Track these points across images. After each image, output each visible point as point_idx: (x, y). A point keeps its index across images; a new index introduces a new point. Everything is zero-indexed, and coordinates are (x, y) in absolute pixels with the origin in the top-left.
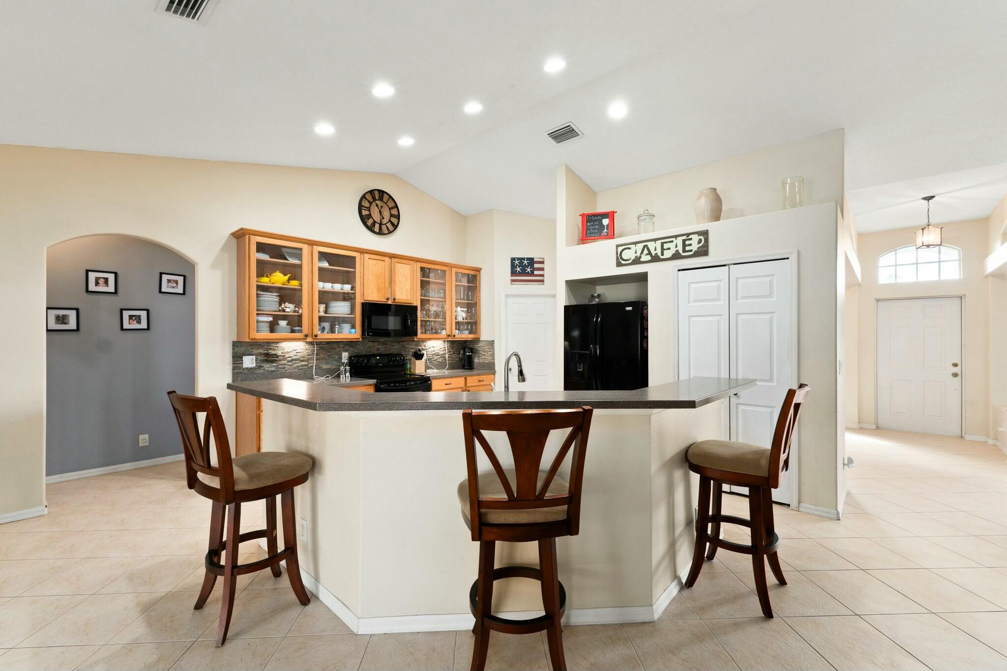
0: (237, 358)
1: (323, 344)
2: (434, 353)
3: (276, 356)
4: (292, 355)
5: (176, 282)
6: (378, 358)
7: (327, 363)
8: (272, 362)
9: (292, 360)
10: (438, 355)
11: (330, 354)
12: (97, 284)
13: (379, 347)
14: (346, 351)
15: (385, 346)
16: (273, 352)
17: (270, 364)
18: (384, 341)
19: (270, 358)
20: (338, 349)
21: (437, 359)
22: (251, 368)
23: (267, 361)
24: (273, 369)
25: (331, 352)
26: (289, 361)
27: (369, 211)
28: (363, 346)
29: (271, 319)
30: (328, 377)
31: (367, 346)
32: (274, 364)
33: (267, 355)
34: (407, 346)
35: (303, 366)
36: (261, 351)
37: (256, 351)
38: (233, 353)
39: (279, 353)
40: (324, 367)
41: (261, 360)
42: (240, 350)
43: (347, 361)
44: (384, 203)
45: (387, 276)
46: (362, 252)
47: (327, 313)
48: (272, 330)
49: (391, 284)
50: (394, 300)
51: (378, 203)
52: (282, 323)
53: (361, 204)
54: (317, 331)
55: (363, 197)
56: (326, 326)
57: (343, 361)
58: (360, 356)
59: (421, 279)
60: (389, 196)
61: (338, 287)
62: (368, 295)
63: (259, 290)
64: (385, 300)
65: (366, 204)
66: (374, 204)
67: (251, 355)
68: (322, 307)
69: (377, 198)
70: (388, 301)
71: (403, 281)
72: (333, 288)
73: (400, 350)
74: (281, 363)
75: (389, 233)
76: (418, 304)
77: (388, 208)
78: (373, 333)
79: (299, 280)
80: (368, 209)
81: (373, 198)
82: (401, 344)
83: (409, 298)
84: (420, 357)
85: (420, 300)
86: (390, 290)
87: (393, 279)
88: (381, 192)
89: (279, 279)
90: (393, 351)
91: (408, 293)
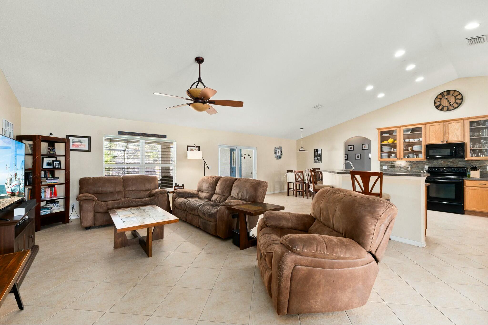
0: (382, 166)
1: (414, 162)
3: (394, 166)
4: (400, 166)
6: (445, 168)
7: (416, 169)
8: (393, 168)
9: (401, 168)
13: (448, 164)
14: (427, 165)
15: (452, 163)
16: (393, 165)
18: (452, 160)
20: (422, 164)
22: (386, 170)
23: (391, 167)
24: (393, 170)
25: (418, 165)
26: (399, 168)
27: (440, 103)
28: (438, 163)
29: (387, 154)
32: (394, 169)
33: (391, 165)
34: (471, 163)
35: (405, 170)
36: (389, 164)
37: (387, 164)
38: (380, 165)
39: (396, 165)
40: (415, 171)
41: (389, 167)
42: (382, 164)
43: (427, 169)
44: (451, 96)
45: (442, 131)
46: (425, 124)
47: (412, 150)
48: (389, 157)
49: (445, 134)
50: (447, 141)
51: (446, 97)
52: (393, 155)
53: (436, 101)
54: (402, 157)
55: (437, 98)
56: (411, 155)
57: (425, 169)
58: (434, 167)
59: (471, 127)
60: (454, 91)
61: (416, 140)
62: (430, 141)
63: (382, 145)
64: (440, 142)
65: (439, 100)
66: (443, 98)
67: (386, 165)
68: (410, 148)
69: (445, 95)
70: (443, 142)
71: (455, 132)
72: (414, 141)
73: (466, 165)
74: (396, 168)
75: (455, 108)
76: (467, 141)
77: (454, 97)
78: (429, 157)
79: (396, 140)
80: (440, 102)
81: (443, 96)
82: (466, 162)
83: (460, 139)
84: (474, 169)
85: (471, 139)
86: (444, 137)
87: (447, 131)
88: (448, 91)
89: (390, 141)
90: (459, 165)
91: (459, 137)
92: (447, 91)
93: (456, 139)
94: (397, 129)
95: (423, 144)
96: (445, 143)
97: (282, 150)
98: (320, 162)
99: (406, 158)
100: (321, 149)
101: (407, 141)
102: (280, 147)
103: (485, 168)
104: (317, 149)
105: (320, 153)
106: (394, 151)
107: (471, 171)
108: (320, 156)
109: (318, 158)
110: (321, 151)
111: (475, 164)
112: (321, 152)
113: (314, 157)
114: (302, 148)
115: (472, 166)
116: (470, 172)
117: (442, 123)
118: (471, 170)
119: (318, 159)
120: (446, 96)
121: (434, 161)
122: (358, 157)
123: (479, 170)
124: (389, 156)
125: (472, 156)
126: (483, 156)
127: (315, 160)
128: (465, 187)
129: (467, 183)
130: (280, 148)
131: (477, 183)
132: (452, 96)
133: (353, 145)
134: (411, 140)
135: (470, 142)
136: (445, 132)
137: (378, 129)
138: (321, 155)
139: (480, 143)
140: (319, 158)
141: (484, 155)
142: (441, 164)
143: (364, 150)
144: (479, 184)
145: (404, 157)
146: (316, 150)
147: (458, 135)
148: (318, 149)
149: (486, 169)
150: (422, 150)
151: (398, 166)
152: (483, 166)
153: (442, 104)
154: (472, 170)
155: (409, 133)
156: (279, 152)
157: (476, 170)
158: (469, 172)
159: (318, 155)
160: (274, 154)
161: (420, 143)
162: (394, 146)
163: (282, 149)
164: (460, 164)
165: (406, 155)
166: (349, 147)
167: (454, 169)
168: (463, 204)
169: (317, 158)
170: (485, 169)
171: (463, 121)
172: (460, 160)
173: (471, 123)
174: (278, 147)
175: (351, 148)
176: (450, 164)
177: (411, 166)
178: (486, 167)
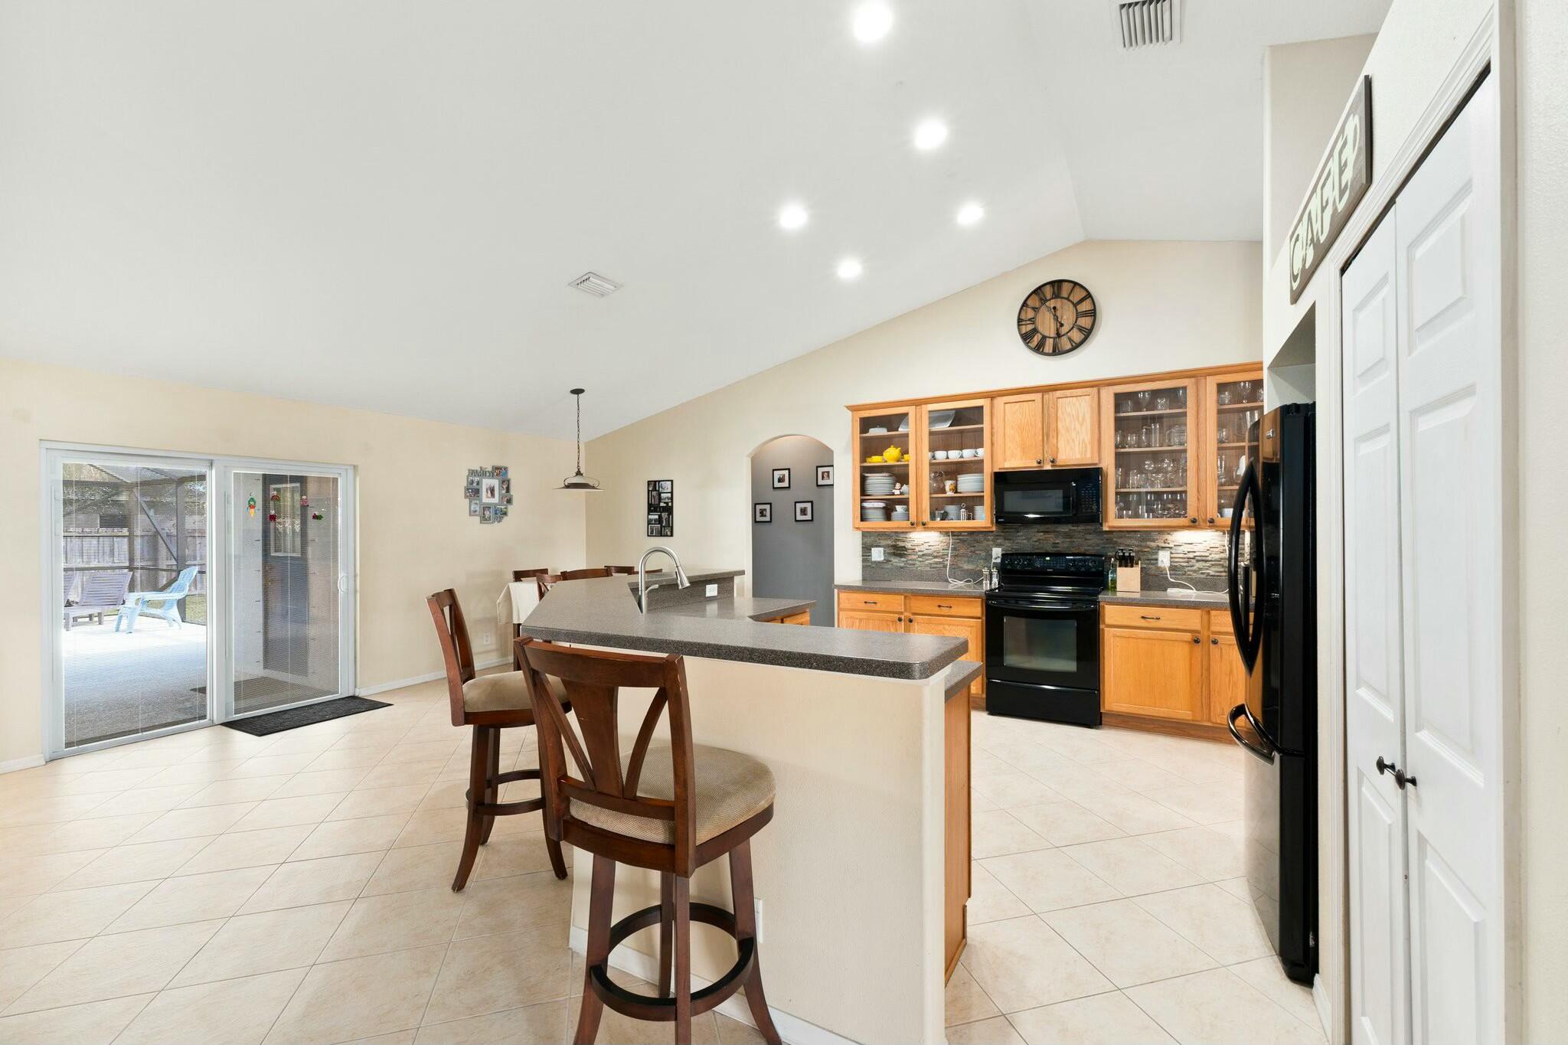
0: (866, 549)
1: (963, 536)
2: (1191, 555)
3: (904, 548)
4: (922, 548)
5: (823, 473)
6: (1048, 558)
7: (969, 562)
8: (901, 556)
9: (923, 555)
10: (1206, 561)
11: (973, 549)
12: (823, 478)
13: (1057, 541)
14: (998, 546)
15: (1068, 540)
16: (901, 544)
17: (899, 558)
18: (1067, 530)
19: (898, 551)
20: (985, 543)
21: (1200, 569)
22: (879, 562)
23: (895, 554)
24: (902, 565)
25: (974, 547)
26: (919, 557)
27: (1034, 323)
28: (1028, 539)
29: (882, 505)
30: (970, 581)
31: (1035, 539)
32: (903, 559)
33: (895, 547)
34: (1119, 541)
35: (936, 563)
36: (889, 542)
37: (883, 543)
38: (863, 544)
39: (908, 545)
40: (966, 567)
41: (888, 553)
42: (869, 540)
43: (999, 560)
44: (1063, 300)
45: (1040, 425)
46: (992, 396)
47: (956, 492)
48: (888, 517)
49: (1048, 436)
50: (1052, 462)
51: (1052, 304)
52: (900, 509)
53: (1023, 317)
54: (926, 517)
55: (1025, 304)
56: (951, 509)
57: (993, 561)
58: (1017, 554)
59: (1118, 415)
60: (1072, 285)
61: (968, 454)
62: (1005, 460)
63: (865, 472)
64: (1036, 464)
65: (1030, 314)
66: (1043, 308)
67: (879, 546)
68: (949, 484)
69: (1048, 296)
70: (1042, 464)
71: (1075, 429)
72: (962, 457)
73: (1104, 548)
74: (910, 557)
75: (1076, 346)
76: (1108, 463)
77: (1071, 305)
78: (1006, 519)
79: (908, 453)
80: (1032, 320)
81: (1041, 299)
82: (1105, 536)
83: (1089, 455)
84: (1127, 561)
85: (1118, 455)
86: (1046, 446)
87: (1053, 426)
88: (1056, 284)
89: (891, 455)
90: (1087, 548)
91: (1086, 447)
92: (1052, 283)
93: (1078, 456)
94: (911, 410)
95: (988, 470)
96: (1048, 467)
97: (509, 481)
98: (669, 533)
99: (939, 519)
100: (672, 481)
101: (941, 455)
102: (497, 468)
103: (1154, 557)
104: (655, 482)
105: (668, 498)
106: (901, 494)
107: (1118, 569)
108: (669, 510)
109: (660, 517)
110: (669, 490)
111: (1128, 542)
112: (672, 493)
113: (649, 514)
114: (579, 473)
115: (1122, 550)
116: (1115, 572)
117: (1040, 395)
118: (1118, 563)
119: (660, 521)
120: (1050, 300)
121: (1018, 532)
122: (804, 512)
123: (1138, 564)
124: (888, 513)
125: (1121, 517)
126: (1148, 517)
127: (649, 522)
128: (1103, 630)
129: (1111, 614)
130: (499, 472)
131: (1133, 615)
132: (1066, 301)
133: (789, 469)
134: (954, 455)
135: (1117, 466)
136: (1048, 429)
137: (853, 409)
138: (670, 504)
139: (1141, 471)
140: (665, 515)
141: (1151, 514)
142: (1037, 543)
143: (821, 489)
144: (1143, 617)
145: (933, 517)
146: (654, 486)
147: (1083, 440)
148: (659, 481)
149: (1157, 560)
150: (983, 492)
151: (917, 549)
152: (1148, 549)
153: (1040, 329)
154: (1120, 566)
155: (945, 426)
156: (492, 490)
157: (1132, 566)
158: (1111, 573)
159: (662, 504)
160: (468, 500)
161: (975, 467)
162: (900, 475)
163: (511, 475)
164: (1090, 542)
165: (937, 509)
166: (777, 474)
167: (1074, 560)
168: (1099, 691)
169: (657, 517)
170: (1155, 562)
171: (1095, 390)
172: (1089, 527)
173: (1120, 400)
174: (490, 469)
175: (781, 480)
176: (1063, 544)
177: (954, 549)
178: (1157, 553)
